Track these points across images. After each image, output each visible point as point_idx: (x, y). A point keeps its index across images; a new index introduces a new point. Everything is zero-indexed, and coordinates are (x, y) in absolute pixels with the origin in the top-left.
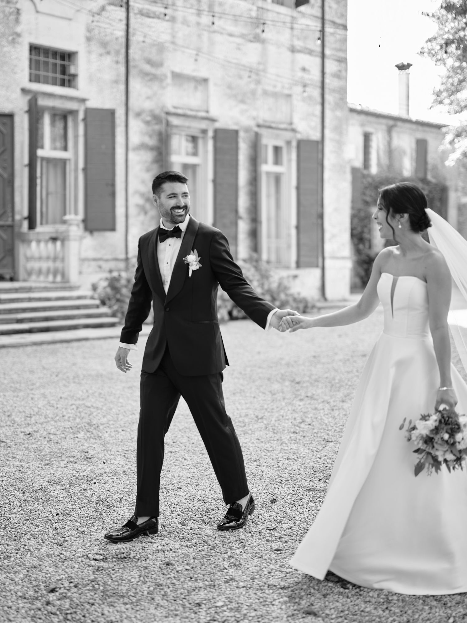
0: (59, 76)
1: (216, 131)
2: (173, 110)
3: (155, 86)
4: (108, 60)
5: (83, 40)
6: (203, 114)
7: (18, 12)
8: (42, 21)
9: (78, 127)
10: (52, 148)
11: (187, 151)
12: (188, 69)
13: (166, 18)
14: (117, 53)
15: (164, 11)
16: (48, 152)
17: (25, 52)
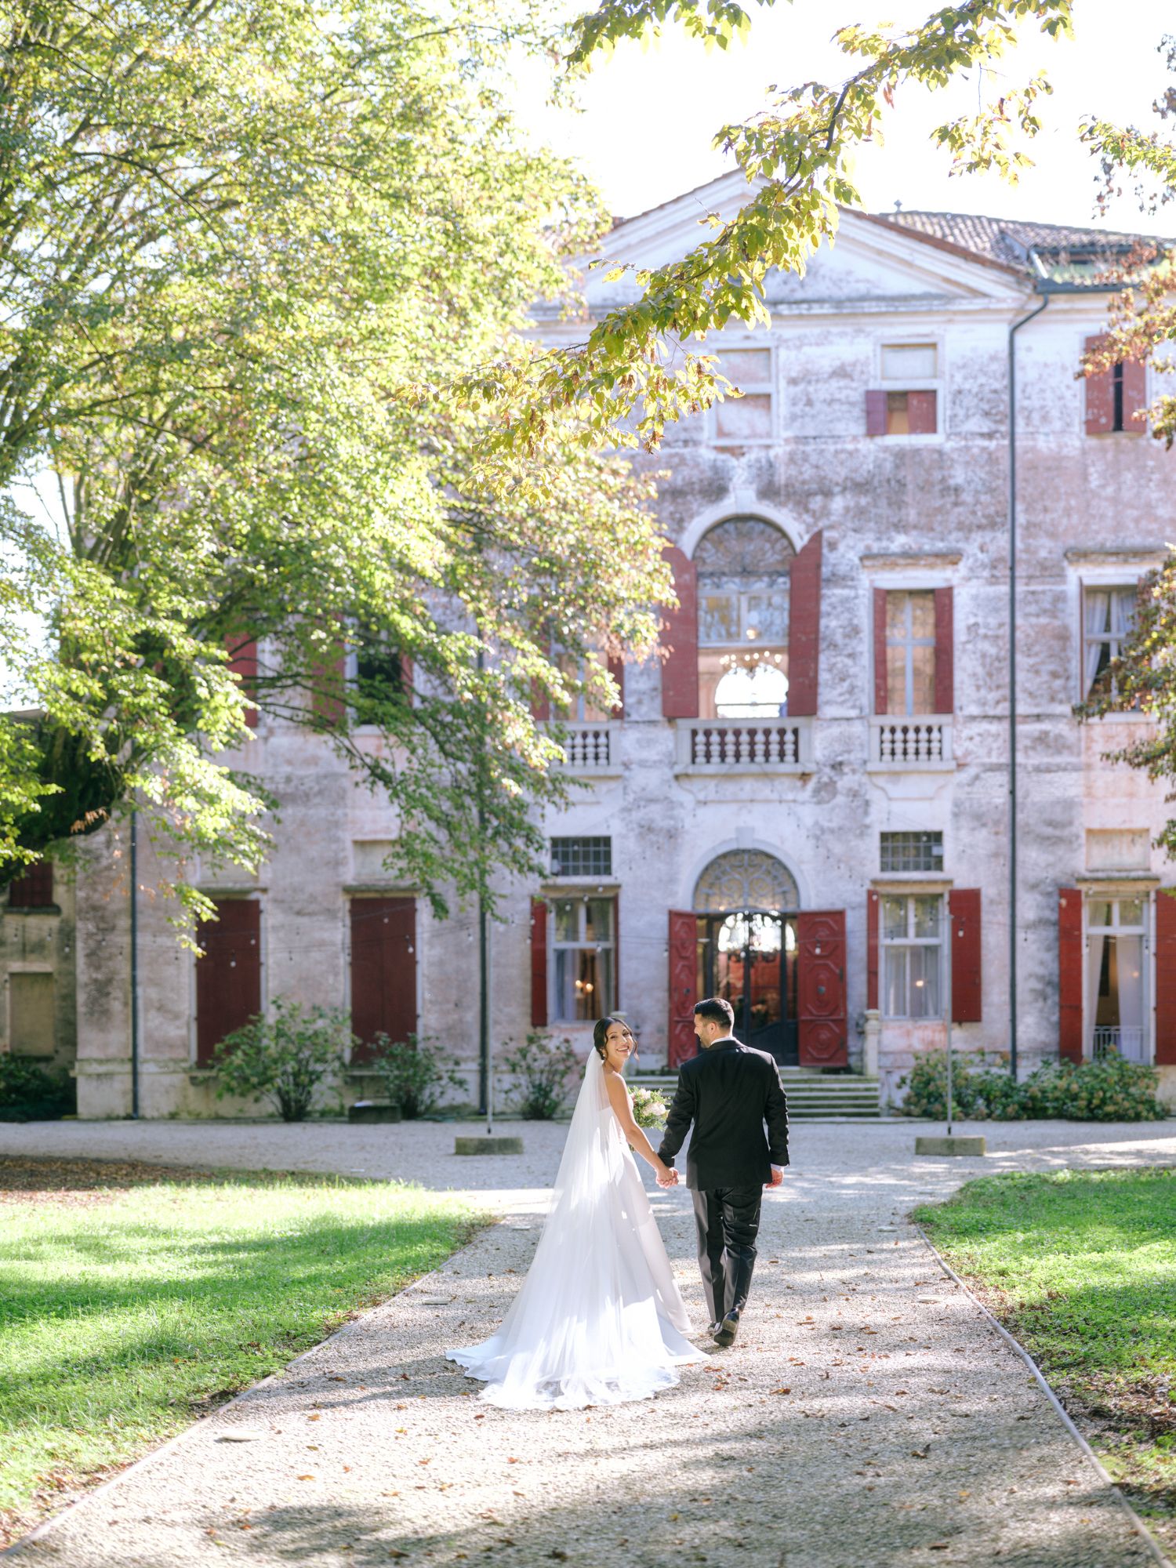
0: (922, 859)
1: (1158, 893)
2: (1088, 875)
3: (1061, 851)
4: (983, 833)
5: (949, 817)
6: (1141, 874)
7: (867, 803)
8: (896, 807)
9: (944, 911)
10: (918, 935)
11: (1124, 920)
12: (1113, 822)
13: (1076, 768)
14: (997, 823)
15: (1073, 760)
16: (912, 939)
17: (875, 843)
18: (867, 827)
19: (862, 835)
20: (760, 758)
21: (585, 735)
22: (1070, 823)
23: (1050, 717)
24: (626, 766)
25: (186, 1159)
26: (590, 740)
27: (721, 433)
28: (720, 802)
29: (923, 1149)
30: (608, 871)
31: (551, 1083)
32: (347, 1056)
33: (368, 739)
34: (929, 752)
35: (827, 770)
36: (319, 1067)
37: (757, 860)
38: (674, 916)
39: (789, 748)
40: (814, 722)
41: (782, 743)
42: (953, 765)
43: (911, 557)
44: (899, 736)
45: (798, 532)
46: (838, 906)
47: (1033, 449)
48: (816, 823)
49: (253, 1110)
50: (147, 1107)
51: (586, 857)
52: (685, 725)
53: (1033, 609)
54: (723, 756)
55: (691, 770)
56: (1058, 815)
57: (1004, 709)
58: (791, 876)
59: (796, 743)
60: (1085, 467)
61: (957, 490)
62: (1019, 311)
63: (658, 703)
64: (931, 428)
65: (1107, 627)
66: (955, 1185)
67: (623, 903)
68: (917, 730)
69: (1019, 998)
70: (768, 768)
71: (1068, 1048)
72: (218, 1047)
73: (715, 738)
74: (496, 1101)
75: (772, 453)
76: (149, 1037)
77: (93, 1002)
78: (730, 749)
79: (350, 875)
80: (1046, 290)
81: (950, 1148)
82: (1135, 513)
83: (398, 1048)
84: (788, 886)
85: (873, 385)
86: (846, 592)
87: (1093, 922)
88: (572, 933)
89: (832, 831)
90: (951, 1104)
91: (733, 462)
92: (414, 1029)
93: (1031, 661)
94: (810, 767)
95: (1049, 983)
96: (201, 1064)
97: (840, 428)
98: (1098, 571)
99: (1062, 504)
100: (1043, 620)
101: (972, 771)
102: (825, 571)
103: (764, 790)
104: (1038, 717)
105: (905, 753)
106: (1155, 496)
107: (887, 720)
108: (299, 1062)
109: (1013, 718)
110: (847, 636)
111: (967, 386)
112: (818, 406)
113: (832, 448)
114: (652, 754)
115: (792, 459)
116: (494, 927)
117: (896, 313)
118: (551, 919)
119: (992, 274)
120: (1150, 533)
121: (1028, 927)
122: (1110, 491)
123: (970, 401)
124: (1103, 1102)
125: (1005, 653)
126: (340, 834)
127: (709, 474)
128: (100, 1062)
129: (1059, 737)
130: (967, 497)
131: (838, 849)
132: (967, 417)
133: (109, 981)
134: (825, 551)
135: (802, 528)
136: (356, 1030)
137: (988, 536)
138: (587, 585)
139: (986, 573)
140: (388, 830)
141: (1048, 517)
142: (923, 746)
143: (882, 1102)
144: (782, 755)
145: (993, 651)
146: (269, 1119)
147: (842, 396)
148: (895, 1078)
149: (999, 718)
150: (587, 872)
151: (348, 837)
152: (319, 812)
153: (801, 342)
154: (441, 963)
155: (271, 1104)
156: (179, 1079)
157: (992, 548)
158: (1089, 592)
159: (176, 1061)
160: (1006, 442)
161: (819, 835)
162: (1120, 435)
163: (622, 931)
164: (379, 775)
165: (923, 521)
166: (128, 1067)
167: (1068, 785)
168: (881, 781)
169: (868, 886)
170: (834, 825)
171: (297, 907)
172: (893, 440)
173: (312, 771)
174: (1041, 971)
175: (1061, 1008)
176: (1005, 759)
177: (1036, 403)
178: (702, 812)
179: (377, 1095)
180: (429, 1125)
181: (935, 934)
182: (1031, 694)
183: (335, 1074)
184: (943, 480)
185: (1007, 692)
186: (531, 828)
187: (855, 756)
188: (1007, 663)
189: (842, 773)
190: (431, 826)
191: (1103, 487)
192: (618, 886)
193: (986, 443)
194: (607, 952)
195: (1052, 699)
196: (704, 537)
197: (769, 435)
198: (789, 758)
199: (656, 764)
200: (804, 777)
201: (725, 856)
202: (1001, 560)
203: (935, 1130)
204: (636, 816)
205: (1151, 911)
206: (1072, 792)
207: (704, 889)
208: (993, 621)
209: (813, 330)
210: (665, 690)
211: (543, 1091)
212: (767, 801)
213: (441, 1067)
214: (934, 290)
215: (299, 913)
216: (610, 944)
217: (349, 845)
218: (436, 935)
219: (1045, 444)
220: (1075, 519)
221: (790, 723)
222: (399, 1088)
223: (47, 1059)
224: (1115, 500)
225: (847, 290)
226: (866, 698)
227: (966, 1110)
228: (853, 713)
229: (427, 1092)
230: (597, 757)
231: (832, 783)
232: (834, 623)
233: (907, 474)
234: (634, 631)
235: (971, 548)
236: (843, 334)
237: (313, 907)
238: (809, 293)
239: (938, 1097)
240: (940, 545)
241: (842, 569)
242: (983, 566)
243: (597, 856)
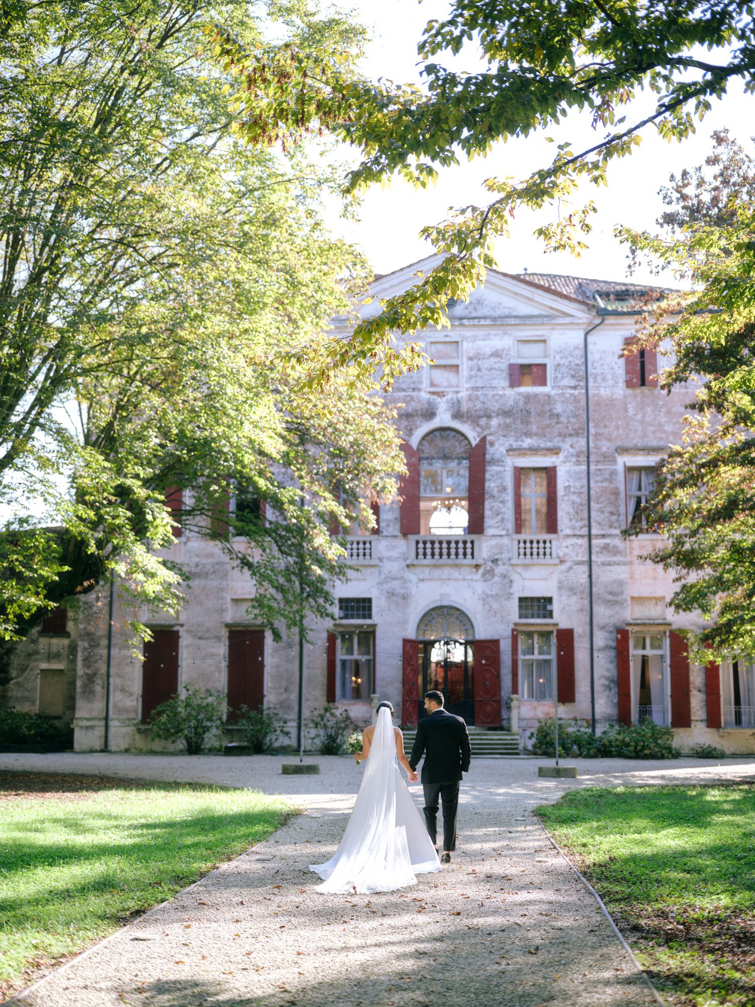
0: (542, 612)
1: (671, 632)
2: (632, 622)
3: (617, 608)
4: (575, 598)
5: (556, 589)
6: (661, 621)
7: (511, 581)
8: (527, 583)
9: (554, 640)
10: (540, 654)
11: (653, 647)
12: (645, 593)
13: (625, 564)
14: (582, 593)
15: (623, 559)
16: (536, 656)
17: (516, 603)
18: (511, 594)
19: (508, 598)
20: (453, 556)
21: (358, 543)
22: (622, 593)
23: (610, 536)
24: (381, 560)
25: (132, 775)
26: (361, 546)
27: (432, 385)
28: (431, 580)
29: (543, 773)
30: (370, 616)
31: (337, 734)
32: (225, 718)
33: (240, 544)
34: (545, 554)
35: (490, 563)
36: (209, 724)
37: (452, 612)
38: (406, 642)
39: (469, 551)
40: (482, 537)
41: (465, 548)
42: (557, 561)
43: (534, 451)
44: (528, 545)
45: (473, 437)
46: (496, 637)
47: (598, 395)
48: (484, 592)
49: (171, 747)
50: (112, 746)
51: (358, 609)
52: (413, 538)
53: (599, 478)
54: (433, 555)
55: (415, 562)
56: (615, 589)
57: (585, 531)
58: (470, 621)
59: (472, 548)
60: (626, 404)
61: (558, 415)
62: (590, 324)
63: (398, 526)
64: (544, 383)
65: (640, 489)
66: (560, 794)
67: (378, 634)
68: (538, 542)
69: (596, 689)
70: (457, 561)
71: (623, 717)
72: (153, 712)
73: (429, 545)
74: (306, 744)
75: (459, 395)
76: (115, 706)
77: (85, 686)
78: (437, 551)
79: (229, 618)
80: (603, 313)
81: (558, 773)
82: (653, 429)
83: (253, 714)
84: (468, 626)
85: (513, 361)
86: (499, 468)
87: (635, 647)
88: (350, 651)
89: (492, 596)
90: (559, 749)
91: (439, 400)
92: (262, 703)
93: (599, 506)
94: (480, 562)
95: (612, 681)
96: (143, 721)
97: (495, 383)
98: (634, 459)
99: (614, 424)
100: (605, 484)
101: (568, 564)
102: (488, 457)
103: (455, 574)
104: (603, 536)
105: (532, 554)
106: (663, 420)
107: (522, 537)
108: (198, 721)
109: (590, 536)
110: (500, 491)
111: (562, 362)
112: (484, 371)
113: (491, 393)
114: (394, 554)
115: (470, 399)
116: (307, 646)
117: (524, 325)
118: (339, 642)
119: (575, 305)
120: (661, 439)
121: (599, 650)
122: (639, 417)
123: (564, 370)
124: (643, 748)
125: (585, 502)
126: (224, 595)
127: (426, 406)
128: (88, 719)
129: (615, 546)
130: (563, 419)
131: (495, 606)
132: (563, 378)
133: (95, 674)
134: (488, 446)
135: (475, 434)
136: (230, 703)
137: (575, 440)
138: (359, 463)
139: (574, 459)
140: (250, 593)
141: (607, 431)
142: (541, 551)
143: (521, 747)
144: (465, 554)
145: (578, 500)
146: (180, 753)
147: (497, 366)
148: (528, 733)
149: (582, 536)
150: (358, 617)
151: (228, 597)
152: (213, 583)
153: (475, 339)
154: (278, 666)
155: (181, 744)
156: (131, 730)
157: (577, 446)
158: (629, 470)
159: (129, 719)
160: (584, 391)
161: (485, 598)
162: (644, 388)
163: (378, 649)
164: (246, 563)
165: (540, 431)
166: (103, 723)
167: (620, 573)
168: (519, 569)
169: (512, 626)
170: (493, 593)
171: (199, 635)
172: (523, 389)
173: (210, 560)
174: (608, 674)
175: (619, 695)
176: (586, 558)
177: (599, 371)
178: (421, 585)
179: (241, 740)
180: (269, 757)
181: (549, 653)
182: (599, 524)
183: (217, 728)
184: (550, 410)
185: (586, 522)
186: (327, 593)
187: (505, 556)
188: (586, 507)
189: (497, 565)
190: (272, 591)
191: (635, 415)
192: (375, 625)
193: (573, 391)
194: (368, 661)
195: (611, 526)
196: (423, 438)
197: (458, 386)
198: (469, 556)
199: (396, 559)
200: (477, 566)
201: (434, 609)
202: (582, 452)
203: (549, 763)
204: (386, 587)
205: (667, 642)
206: (622, 576)
207: (422, 627)
208: (578, 485)
209: (481, 333)
210: (402, 519)
211: (332, 739)
212: (457, 580)
213: (276, 724)
214: (544, 313)
215: (200, 638)
216: (371, 657)
217: (229, 601)
218: (276, 651)
219: (604, 392)
220: (621, 431)
221: (469, 538)
222: (253, 736)
223: (59, 718)
224: (642, 422)
225: (498, 313)
226: (510, 525)
227: (567, 753)
228: (503, 533)
229: (268, 739)
230: (364, 555)
231: (492, 570)
232: (493, 485)
233: (531, 407)
234: (384, 488)
235: (566, 446)
236: (496, 335)
237: (207, 635)
238: (479, 314)
239: (552, 744)
240: (549, 444)
241: (497, 456)
242: (573, 455)
243: (364, 608)
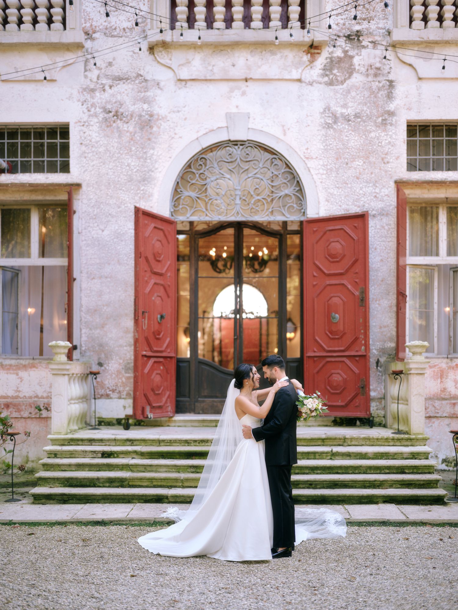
7: (391, 84)
8: (428, 89)
10: (451, 252)
16: (443, 258)
17: (401, 134)
18: (392, 114)
19: (384, 123)
20: (257, 23)
24: (88, 33)
28: (207, 80)
30: (65, 168)
35: (341, 42)
37: (253, 154)
39: (294, 11)
46: (354, 210)
48: (328, 108)
51: (39, 152)
54: (210, 21)
55: (168, 36)
58: (295, 175)
59: (302, 5)
70: (268, 36)
84: (289, 190)
88: (22, 247)
89: (347, 119)
94: (319, 36)
103: (263, 66)
105: (440, 18)
131: (354, 141)
144: (285, 20)
150: (39, 168)
161: (330, 124)
163: (82, 242)
168: (408, 55)
170: (349, 111)
178: (183, 93)
187: (377, 25)
189: (360, 46)
192: (78, 186)
194: (60, 269)
198: (294, 23)
199: (125, 33)
200: (313, 48)
201: (211, 148)
204: (101, 97)
207: (186, 192)
212: (266, 80)
216: (63, 261)
230: (50, 21)
231: (347, 58)
243: (52, 148)
